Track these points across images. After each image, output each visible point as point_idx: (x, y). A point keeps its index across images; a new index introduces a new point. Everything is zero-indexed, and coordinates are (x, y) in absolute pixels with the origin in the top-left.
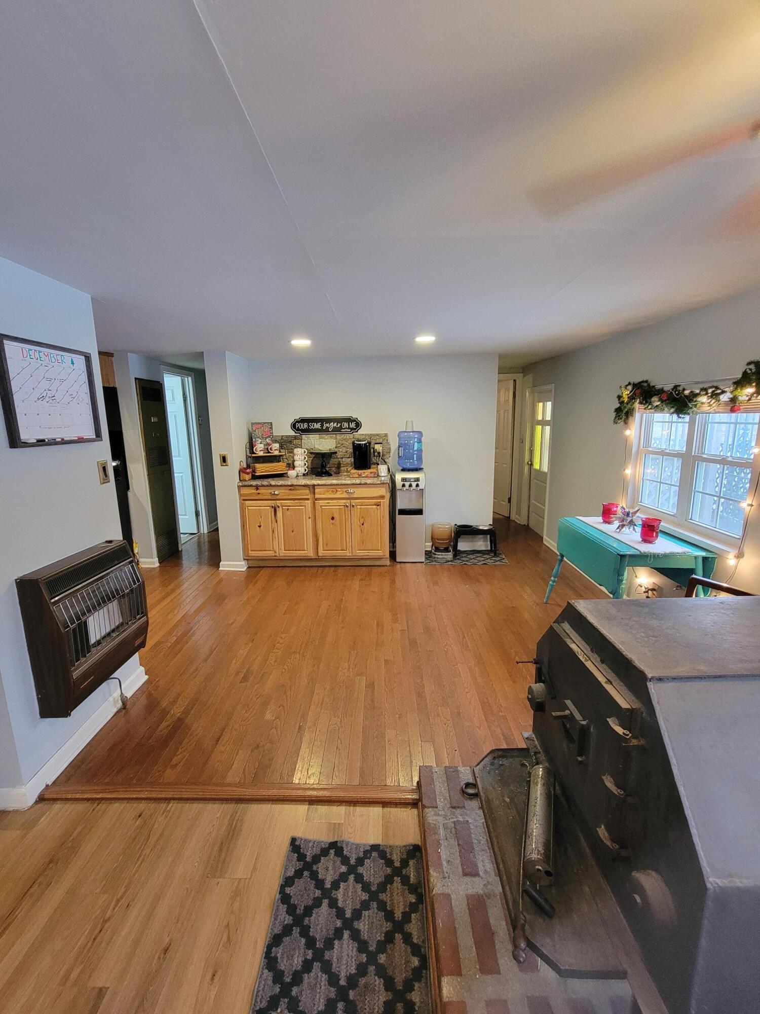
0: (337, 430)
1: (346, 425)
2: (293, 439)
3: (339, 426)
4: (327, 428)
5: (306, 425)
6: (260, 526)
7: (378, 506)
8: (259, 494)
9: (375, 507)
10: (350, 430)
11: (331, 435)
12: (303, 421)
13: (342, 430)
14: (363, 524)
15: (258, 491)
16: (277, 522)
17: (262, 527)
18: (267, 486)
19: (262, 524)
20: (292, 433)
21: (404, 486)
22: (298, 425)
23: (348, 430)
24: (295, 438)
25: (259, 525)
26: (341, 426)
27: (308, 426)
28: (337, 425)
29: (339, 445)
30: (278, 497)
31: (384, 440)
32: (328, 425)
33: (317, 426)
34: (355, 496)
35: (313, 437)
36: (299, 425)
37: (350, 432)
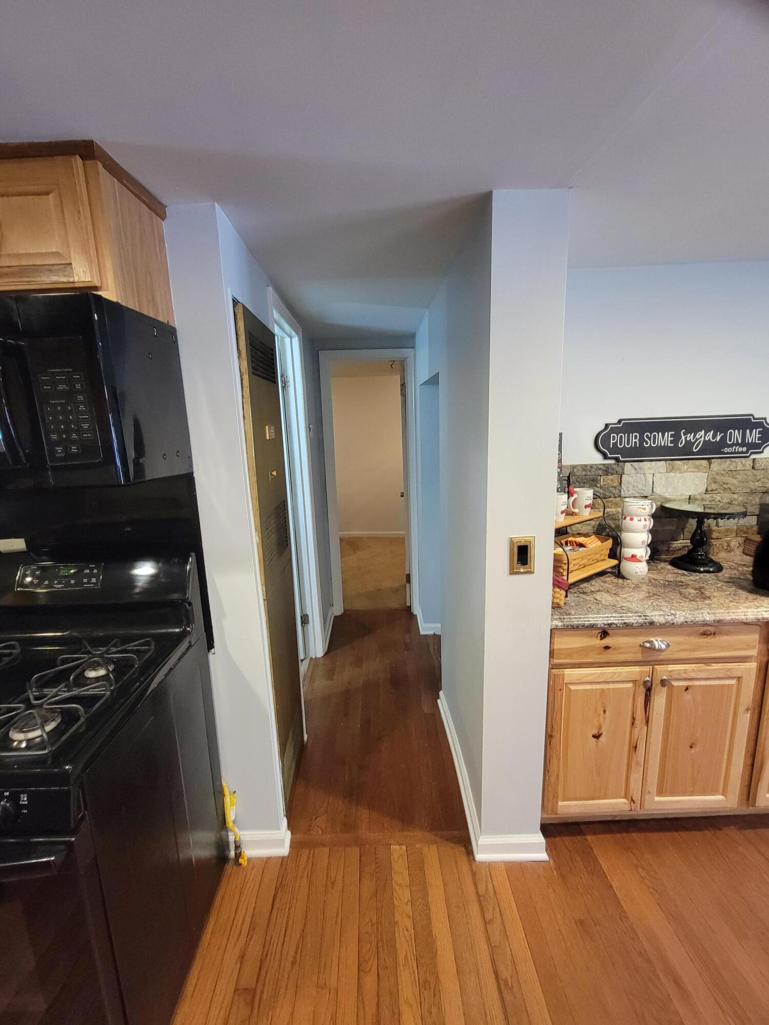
0: (712, 451)
1: (736, 435)
2: (600, 472)
3: (718, 438)
4: (689, 444)
5: (634, 439)
6: (597, 737)
8: (607, 648)
10: (745, 449)
11: (698, 462)
12: (629, 426)
13: (726, 450)
15: (607, 641)
16: (647, 722)
17: (602, 739)
18: (642, 626)
19: (604, 731)
20: (596, 459)
22: (614, 439)
23: (740, 449)
24: (607, 471)
25: (595, 732)
26: (723, 439)
27: (642, 440)
28: (714, 436)
29: (714, 486)
30: (662, 656)
32: (690, 437)
33: (664, 439)
35: (649, 468)
36: (617, 438)
37: (747, 452)
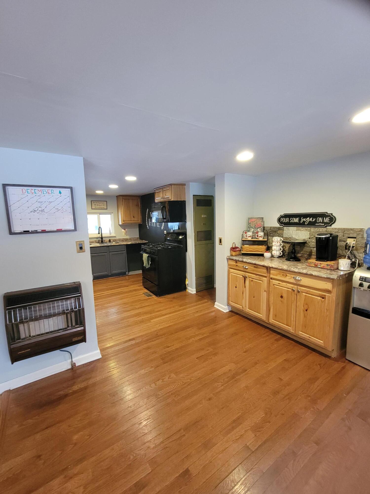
0: (311, 224)
1: (320, 219)
2: (277, 229)
3: (314, 220)
4: (304, 222)
5: (287, 220)
6: (236, 287)
7: (323, 298)
8: (237, 266)
9: (320, 298)
10: (323, 224)
11: (306, 228)
12: (286, 216)
13: (317, 224)
14: (306, 310)
15: (237, 264)
16: (245, 287)
17: (237, 288)
18: (241, 261)
19: (237, 286)
20: (278, 225)
21: (361, 285)
22: (282, 219)
23: (322, 224)
24: (279, 229)
25: (236, 286)
26: (316, 220)
27: (290, 220)
28: (312, 220)
29: (312, 237)
30: (247, 271)
31: (358, 234)
32: (304, 220)
33: (296, 220)
34: (301, 284)
35: (292, 229)
36: (283, 219)
37: (324, 225)
